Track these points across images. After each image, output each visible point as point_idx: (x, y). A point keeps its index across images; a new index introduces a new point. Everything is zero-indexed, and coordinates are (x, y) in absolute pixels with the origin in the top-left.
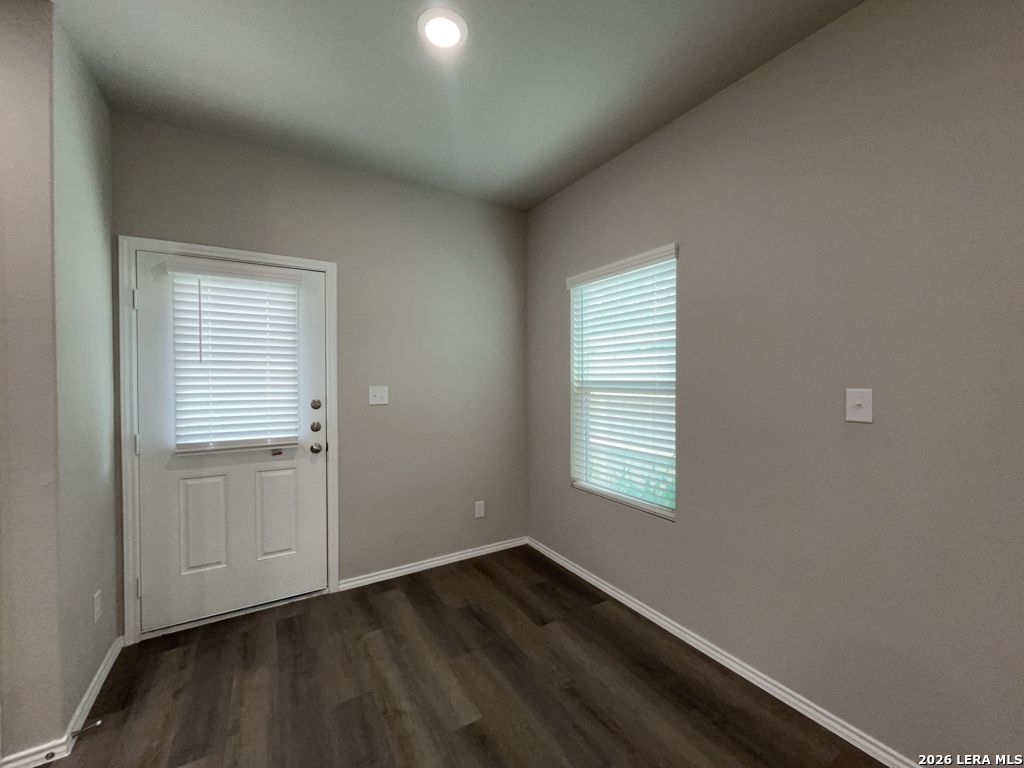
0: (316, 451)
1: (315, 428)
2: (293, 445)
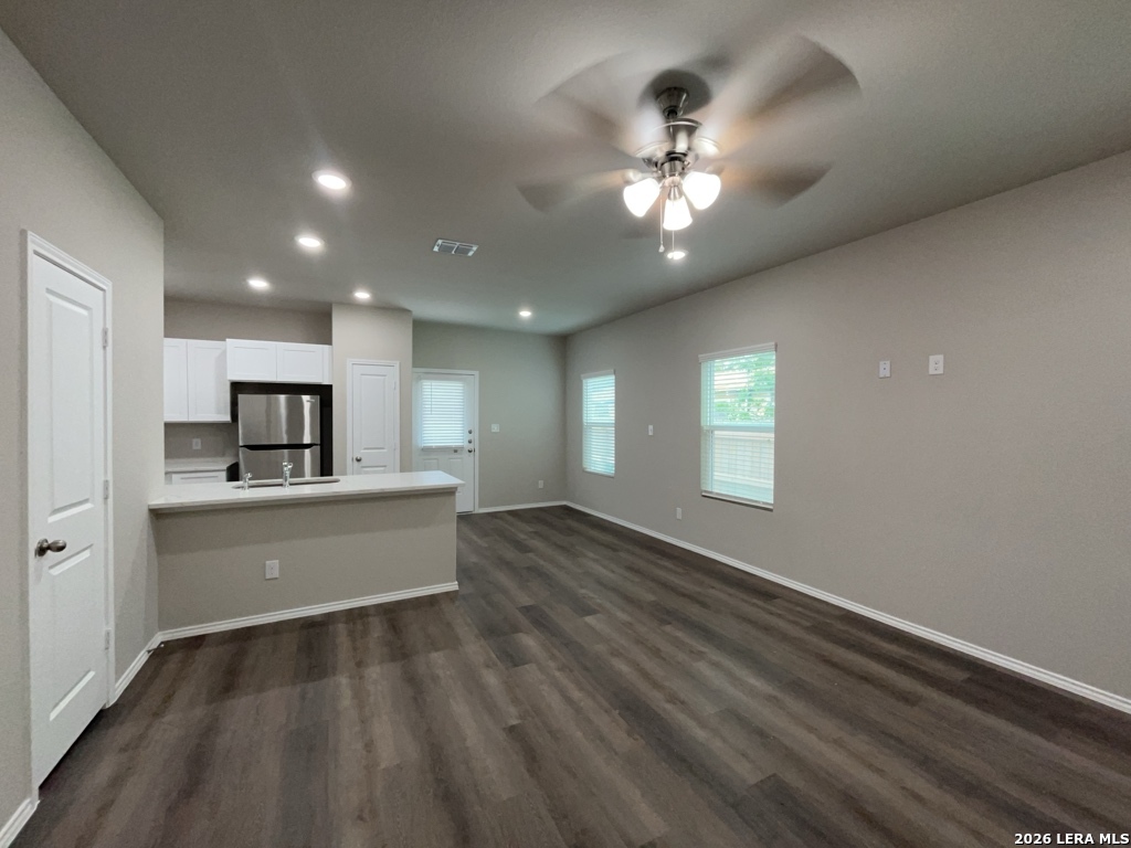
0: (470, 451)
1: (470, 442)
2: (462, 448)
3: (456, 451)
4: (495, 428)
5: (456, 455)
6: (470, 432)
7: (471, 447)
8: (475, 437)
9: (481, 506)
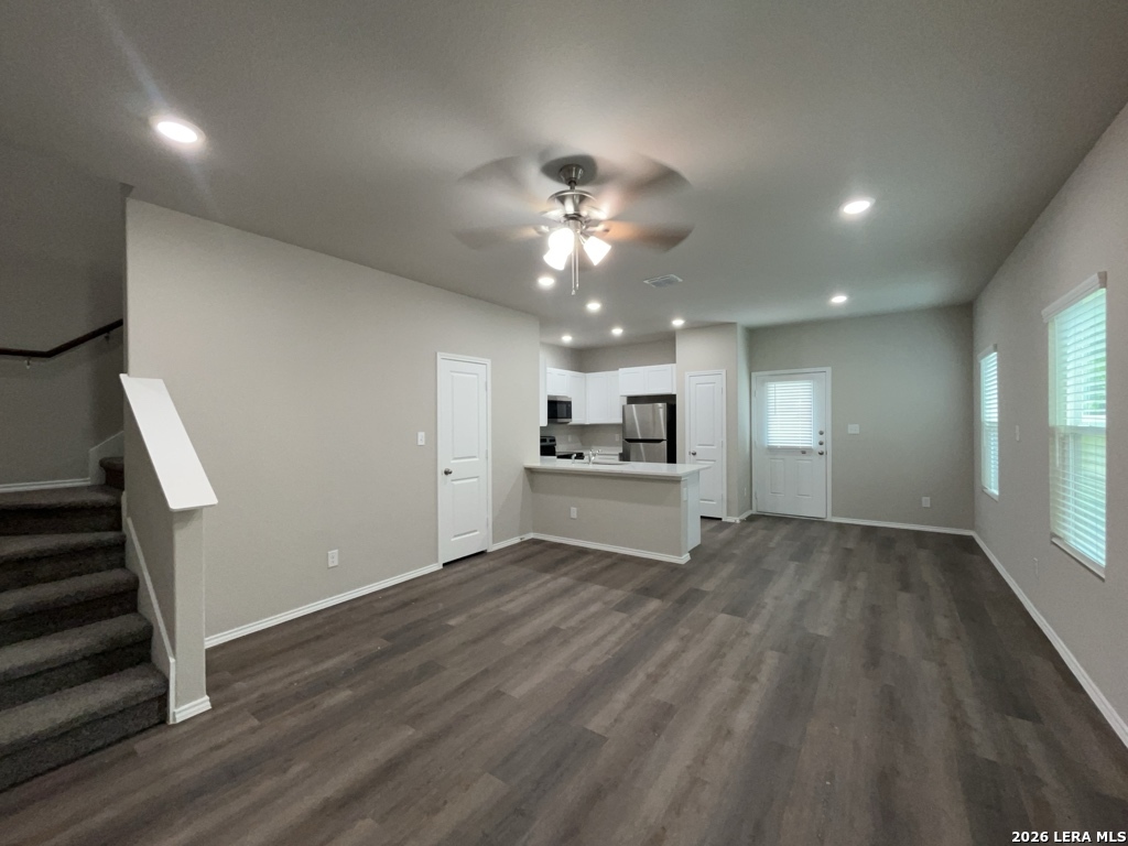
0: (821, 454)
1: (821, 444)
2: (810, 450)
3: (804, 453)
4: (854, 429)
5: (804, 457)
6: (821, 433)
7: (822, 448)
8: (828, 437)
9: (833, 515)
